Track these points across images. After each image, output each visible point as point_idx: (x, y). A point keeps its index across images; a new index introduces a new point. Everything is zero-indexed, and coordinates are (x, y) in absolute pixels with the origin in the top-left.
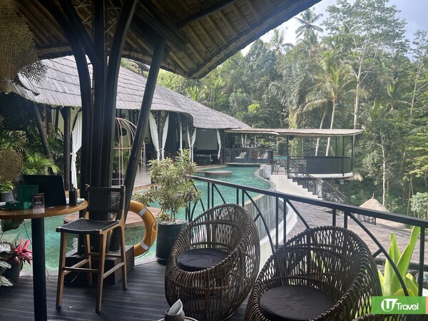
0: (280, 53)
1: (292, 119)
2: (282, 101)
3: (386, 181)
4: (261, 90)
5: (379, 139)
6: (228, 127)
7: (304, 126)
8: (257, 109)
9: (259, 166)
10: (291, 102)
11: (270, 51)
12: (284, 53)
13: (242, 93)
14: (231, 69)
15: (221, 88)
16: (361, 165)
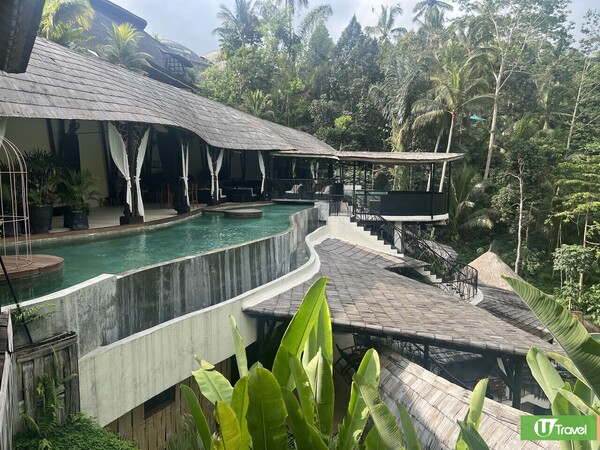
0: (388, 42)
1: (396, 138)
2: (384, 112)
3: (524, 227)
4: (356, 96)
5: (515, 167)
6: (275, 147)
7: (414, 149)
8: (348, 124)
9: (313, 204)
10: (395, 115)
11: (370, 39)
12: (393, 41)
13: (328, 99)
14: (315, 65)
15: (300, 92)
16: (489, 205)
